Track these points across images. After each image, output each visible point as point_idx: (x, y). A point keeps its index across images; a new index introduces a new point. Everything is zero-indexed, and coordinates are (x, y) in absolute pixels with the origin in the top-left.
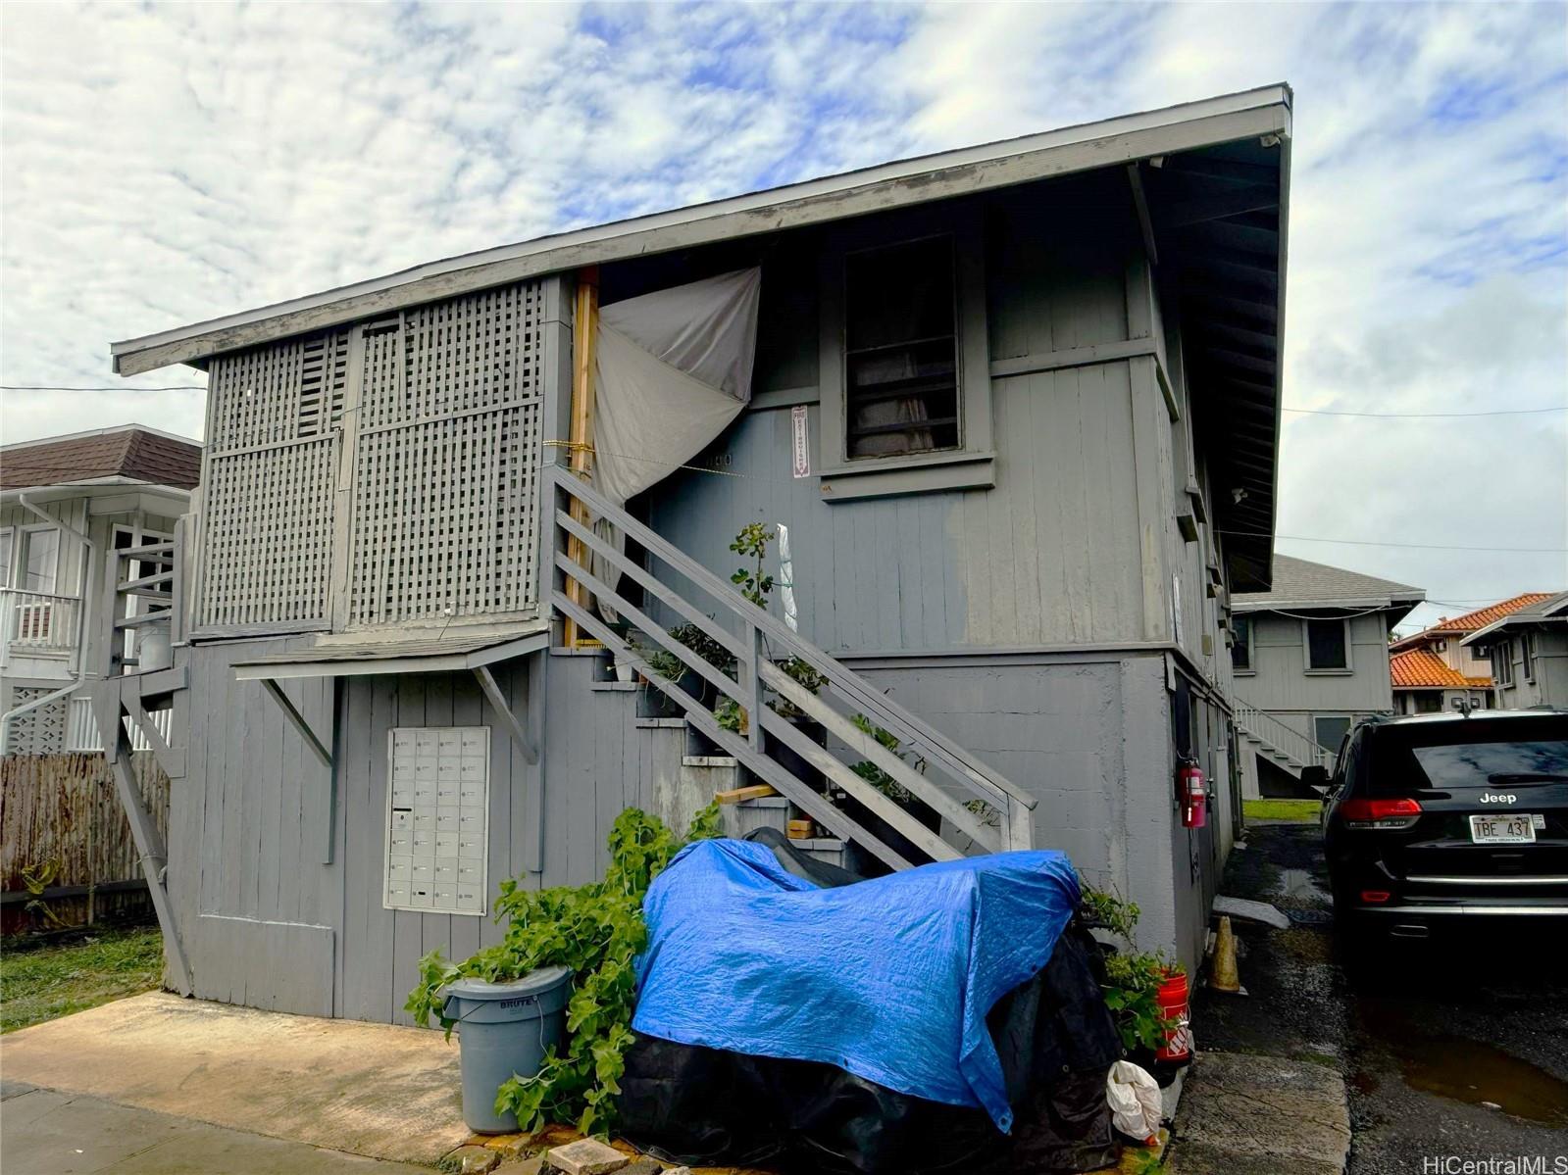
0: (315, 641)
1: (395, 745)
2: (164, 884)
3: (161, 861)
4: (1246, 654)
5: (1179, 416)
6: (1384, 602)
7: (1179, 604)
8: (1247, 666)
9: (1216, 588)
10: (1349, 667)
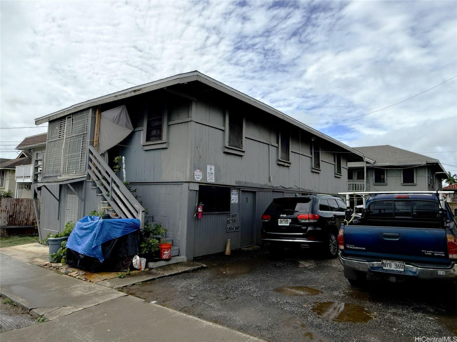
0: (57, 178)
1: (67, 198)
2: (39, 223)
3: (39, 219)
4: (384, 179)
5: (224, 129)
6: (424, 163)
7: (213, 171)
8: (384, 182)
9: (286, 164)
10: (415, 182)
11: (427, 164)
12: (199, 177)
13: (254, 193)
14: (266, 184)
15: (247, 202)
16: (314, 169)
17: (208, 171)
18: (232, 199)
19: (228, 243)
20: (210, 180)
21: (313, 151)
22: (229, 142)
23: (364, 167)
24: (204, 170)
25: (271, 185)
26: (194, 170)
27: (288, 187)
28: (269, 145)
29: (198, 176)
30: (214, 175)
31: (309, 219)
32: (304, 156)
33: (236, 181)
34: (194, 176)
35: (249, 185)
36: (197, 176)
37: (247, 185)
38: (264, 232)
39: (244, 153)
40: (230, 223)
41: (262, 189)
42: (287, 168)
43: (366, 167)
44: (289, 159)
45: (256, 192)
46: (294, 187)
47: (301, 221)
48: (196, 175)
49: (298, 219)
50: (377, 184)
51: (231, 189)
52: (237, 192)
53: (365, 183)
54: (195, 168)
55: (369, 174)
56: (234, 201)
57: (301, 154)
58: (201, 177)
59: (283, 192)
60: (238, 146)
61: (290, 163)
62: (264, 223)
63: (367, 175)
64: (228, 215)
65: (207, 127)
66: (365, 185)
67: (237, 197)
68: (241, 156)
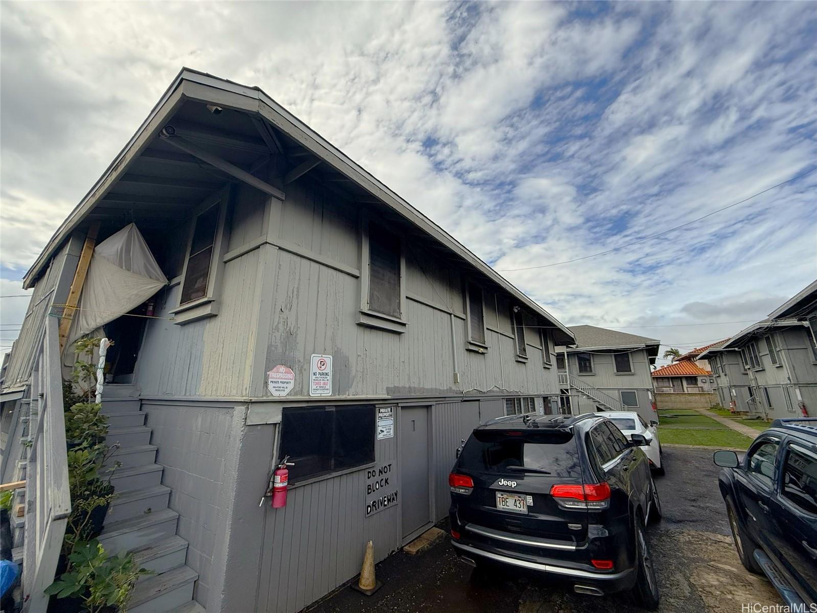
4: (590, 367)
5: (359, 275)
6: (643, 345)
7: (328, 369)
8: (591, 371)
9: (481, 350)
10: (633, 371)
11: (647, 346)
12: (285, 385)
13: (428, 407)
14: (450, 388)
15: (414, 430)
16: (520, 357)
17: (314, 368)
18: (379, 429)
19: (367, 554)
20: (318, 392)
21: (515, 326)
22: (371, 302)
23: (564, 353)
24: (299, 367)
25: (458, 389)
26: (269, 368)
27: (485, 390)
28: (450, 314)
29: (281, 385)
30: (330, 377)
31: (586, 498)
32: (505, 337)
33: (388, 388)
34: (266, 383)
35: (418, 395)
36: (276, 385)
37: (413, 395)
38: (460, 524)
39: (403, 327)
40: (374, 491)
41: (442, 399)
42: (482, 356)
43: (567, 352)
44: (485, 342)
45: (431, 406)
46: (495, 389)
47: (562, 503)
48: (272, 382)
49: (556, 499)
50: (581, 374)
51: (377, 406)
52: (391, 411)
53: (567, 373)
54: (270, 364)
55: (570, 362)
56: (385, 433)
57: (500, 334)
58: (291, 386)
59: (479, 400)
60: (392, 311)
61: (486, 348)
62: (456, 498)
63: (569, 363)
64: (369, 472)
65: (313, 264)
66: (568, 375)
67: (392, 422)
68: (399, 333)
